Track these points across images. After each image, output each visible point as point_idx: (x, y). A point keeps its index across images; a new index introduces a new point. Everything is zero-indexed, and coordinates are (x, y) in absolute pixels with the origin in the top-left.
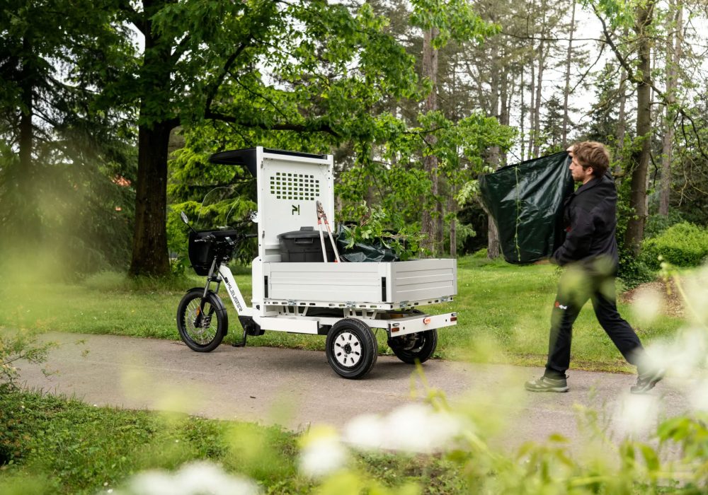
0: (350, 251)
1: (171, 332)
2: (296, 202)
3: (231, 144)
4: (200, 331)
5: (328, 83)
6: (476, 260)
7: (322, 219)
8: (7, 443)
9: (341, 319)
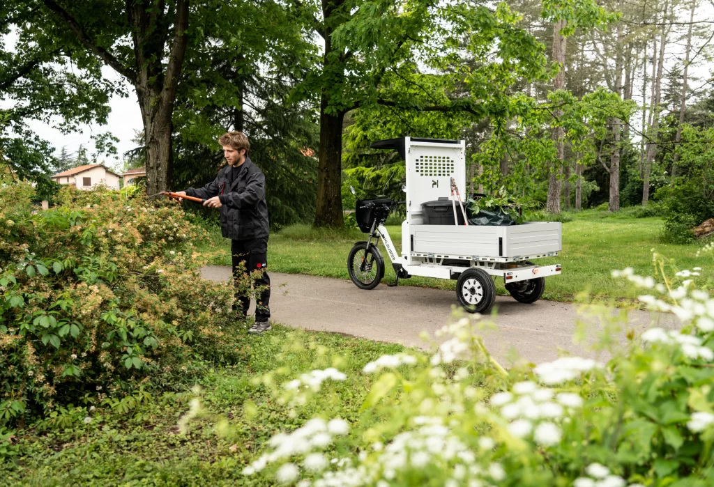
0: (476, 216)
1: (343, 273)
2: (435, 178)
3: (391, 123)
4: (365, 274)
5: (469, 70)
6: (599, 212)
7: (455, 192)
8: (236, 350)
9: (468, 268)
